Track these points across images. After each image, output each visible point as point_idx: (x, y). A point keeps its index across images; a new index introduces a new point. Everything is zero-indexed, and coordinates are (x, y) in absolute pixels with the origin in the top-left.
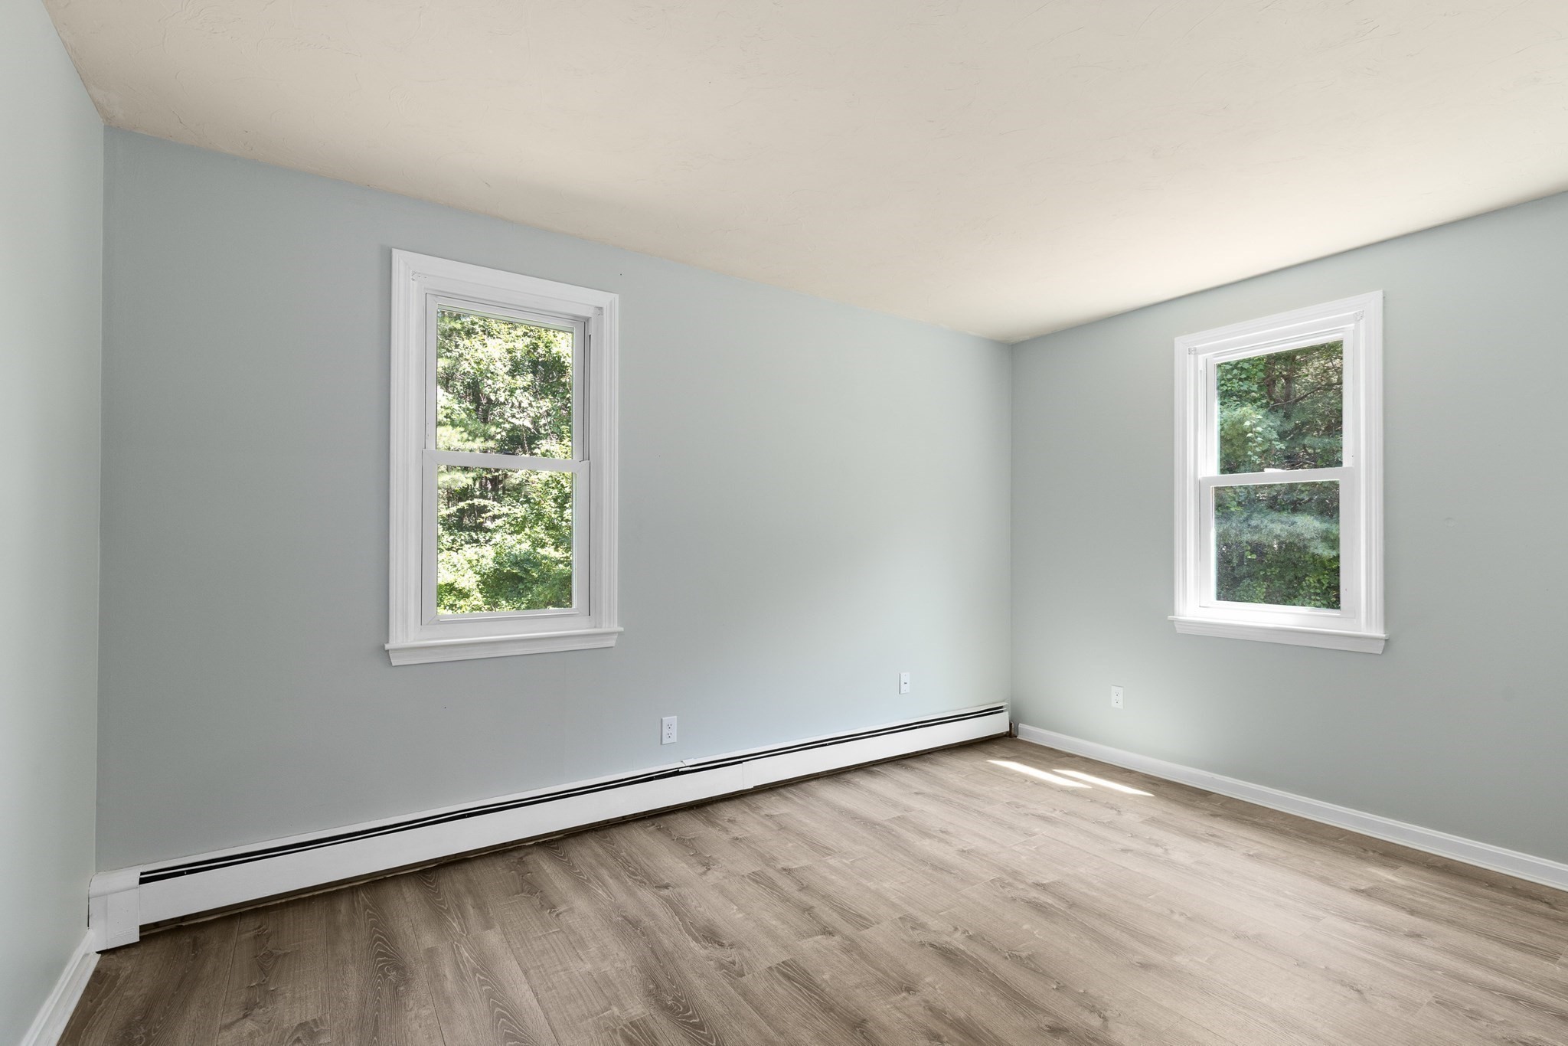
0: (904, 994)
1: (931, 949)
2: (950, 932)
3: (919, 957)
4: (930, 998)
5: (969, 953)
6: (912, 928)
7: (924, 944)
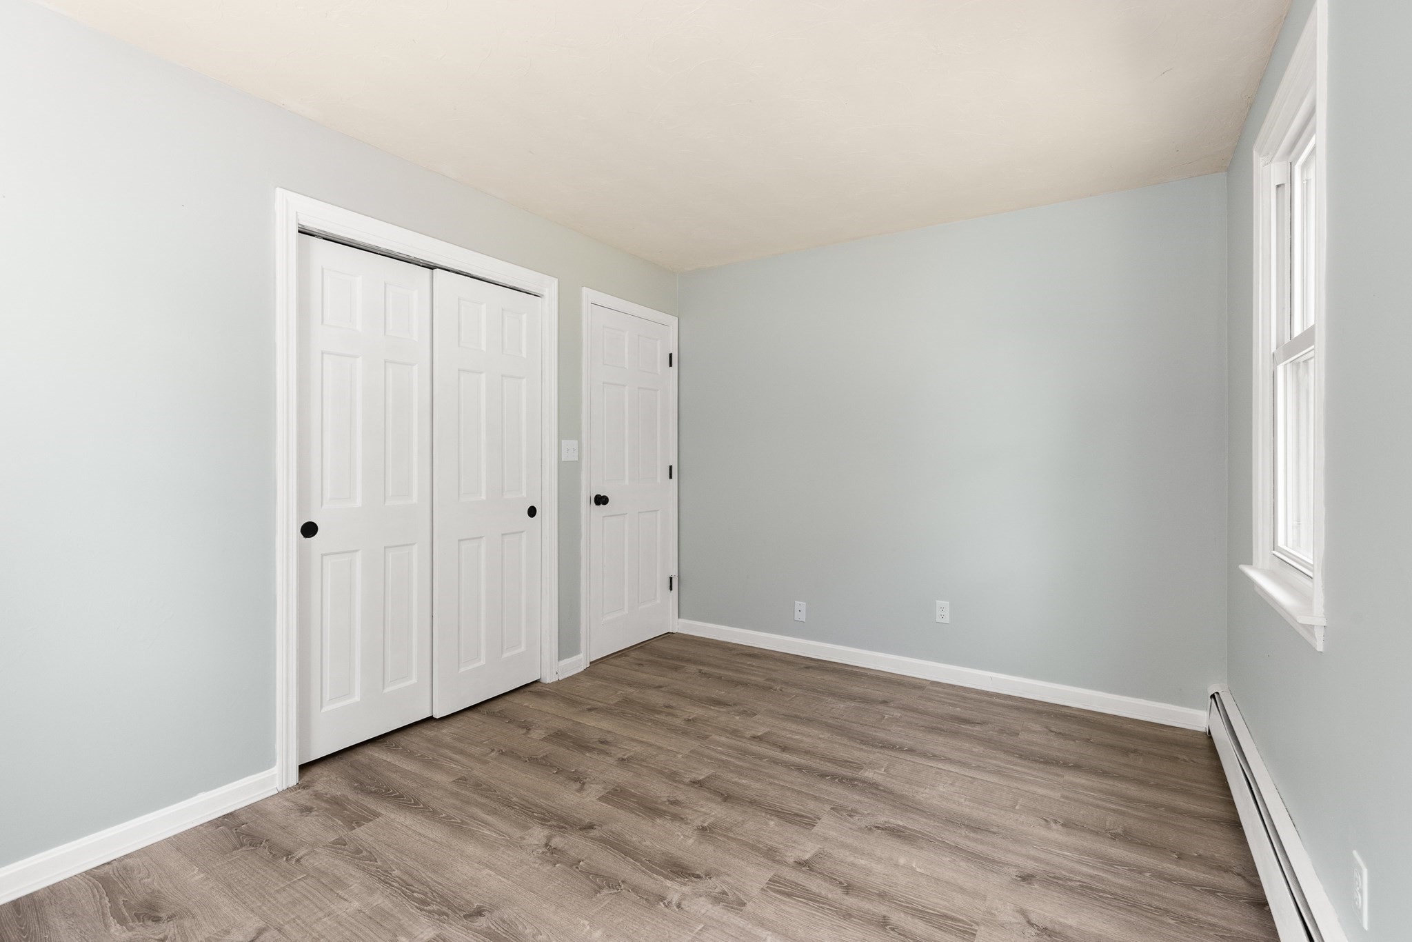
0: (706, 825)
1: (698, 873)
2: (684, 899)
3: (706, 860)
4: (684, 826)
5: (660, 878)
6: (725, 893)
7: (706, 876)
